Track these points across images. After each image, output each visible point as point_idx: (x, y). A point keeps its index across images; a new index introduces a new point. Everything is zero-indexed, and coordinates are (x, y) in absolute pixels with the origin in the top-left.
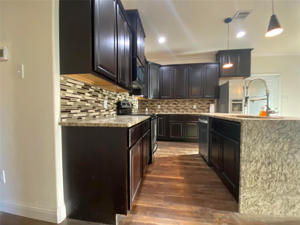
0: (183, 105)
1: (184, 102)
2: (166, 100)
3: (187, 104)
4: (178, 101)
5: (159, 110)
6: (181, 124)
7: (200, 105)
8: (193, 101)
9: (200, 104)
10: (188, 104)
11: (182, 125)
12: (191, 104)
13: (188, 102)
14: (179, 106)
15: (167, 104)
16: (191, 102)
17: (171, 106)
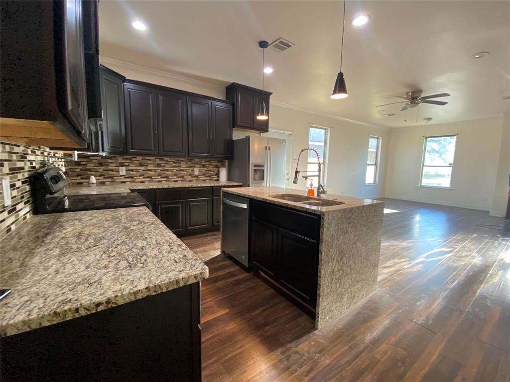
0: (177, 169)
1: (178, 162)
2: (139, 158)
3: (183, 166)
4: (167, 160)
5: (123, 177)
6: (180, 205)
7: (205, 169)
8: (193, 161)
9: (204, 166)
10: (185, 166)
11: (180, 207)
12: (189, 167)
13: (184, 163)
14: (167, 170)
15: (141, 165)
16: (189, 163)
17: (150, 170)
